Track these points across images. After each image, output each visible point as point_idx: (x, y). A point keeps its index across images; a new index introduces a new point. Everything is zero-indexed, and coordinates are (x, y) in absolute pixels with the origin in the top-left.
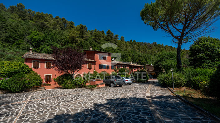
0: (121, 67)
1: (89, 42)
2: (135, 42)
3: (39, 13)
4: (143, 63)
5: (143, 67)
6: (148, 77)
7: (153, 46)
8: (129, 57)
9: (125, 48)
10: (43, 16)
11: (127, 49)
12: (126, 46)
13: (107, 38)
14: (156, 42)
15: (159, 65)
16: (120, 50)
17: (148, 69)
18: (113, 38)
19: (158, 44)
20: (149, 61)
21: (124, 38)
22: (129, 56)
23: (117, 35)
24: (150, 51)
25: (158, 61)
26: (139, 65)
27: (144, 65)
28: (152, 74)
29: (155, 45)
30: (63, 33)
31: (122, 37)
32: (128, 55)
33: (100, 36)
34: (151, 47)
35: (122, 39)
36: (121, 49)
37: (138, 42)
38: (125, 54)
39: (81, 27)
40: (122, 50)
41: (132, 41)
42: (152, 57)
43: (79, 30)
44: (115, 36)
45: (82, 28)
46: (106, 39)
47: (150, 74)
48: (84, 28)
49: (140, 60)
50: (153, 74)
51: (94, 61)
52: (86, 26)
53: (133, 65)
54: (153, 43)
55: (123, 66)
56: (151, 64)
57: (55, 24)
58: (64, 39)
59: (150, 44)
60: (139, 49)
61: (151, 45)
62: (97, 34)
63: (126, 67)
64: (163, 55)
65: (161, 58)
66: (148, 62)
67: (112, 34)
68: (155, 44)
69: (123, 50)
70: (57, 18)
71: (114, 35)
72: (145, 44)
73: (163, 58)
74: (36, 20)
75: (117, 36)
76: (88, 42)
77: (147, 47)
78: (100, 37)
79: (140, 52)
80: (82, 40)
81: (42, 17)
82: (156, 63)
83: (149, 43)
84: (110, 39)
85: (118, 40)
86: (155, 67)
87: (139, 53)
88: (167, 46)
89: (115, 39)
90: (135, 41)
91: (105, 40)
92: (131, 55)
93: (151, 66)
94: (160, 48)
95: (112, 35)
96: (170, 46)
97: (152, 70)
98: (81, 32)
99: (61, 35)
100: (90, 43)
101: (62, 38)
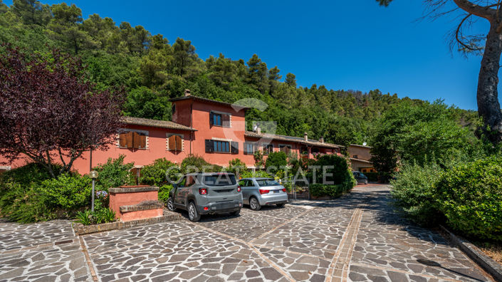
0: (274, 150)
1: (199, 85)
2: (323, 91)
3: (64, 6)
4: (340, 139)
5: (340, 150)
6: (353, 177)
7: (371, 98)
8: (306, 126)
9: (295, 102)
10: (75, 16)
11: (299, 105)
12: (298, 97)
13: (250, 77)
14: (378, 90)
15: (388, 143)
16: (282, 107)
17: (356, 157)
18: (267, 77)
19: (383, 94)
20: (358, 136)
21: (294, 77)
22: (305, 122)
23: (275, 69)
24: (361, 111)
25: (386, 133)
26: (328, 145)
27: (342, 144)
28: (365, 171)
29: (376, 98)
30: (129, 61)
31: (289, 76)
32: (303, 120)
33: (229, 71)
34: (364, 101)
35: (290, 80)
36: (284, 104)
37: (331, 90)
38: (295, 118)
39: (178, 45)
40: (286, 106)
41: (317, 88)
42: (367, 125)
43: (171, 54)
44: (271, 72)
45: (180, 46)
46: (248, 79)
47: (360, 169)
48: (185, 47)
49: (332, 132)
50: (368, 171)
51: (189, 128)
52: (190, 43)
53: (310, 142)
54: (371, 92)
55: (281, 147)
56: (365, 144)
57: (115, 39)
58: (131, 75)
59: (363, 94)
60: (333, 108)
61: (364, 96)
62: (221, 65)
63: (289, 148)
64: (401, 115)
65: (394, 123)
66: (356, 138)
67: (262, 65)
68: (376, 95)
69: (290, 107)
70: (125, 26)
71: (269, 69)
72: (350, 94)
73: (399, 124)
74: (58, 25)
75: (275, 71)
76: (196, 84)
77: (354, 102)
78: (228, 73)
79: (336, 114)
80: (180, 79)
81: (72, 17)
82: (380, 138)
83: (360, 93)
84: (258, 78)
85: (278, 81)
86: (374, 151)
87: (331, 116)
88: (407, 98)
89: (271, 78)
90: (323, 87)
91: (244, 81)
92: (310, 119)
93: (364, 148)
94: (389, 103)
95: (264, 69)
96: (414, 100)
97: (365, 158)
98: (178, 59)
99: (126, 65)
100: (202, 88)
101: (125, 73)
